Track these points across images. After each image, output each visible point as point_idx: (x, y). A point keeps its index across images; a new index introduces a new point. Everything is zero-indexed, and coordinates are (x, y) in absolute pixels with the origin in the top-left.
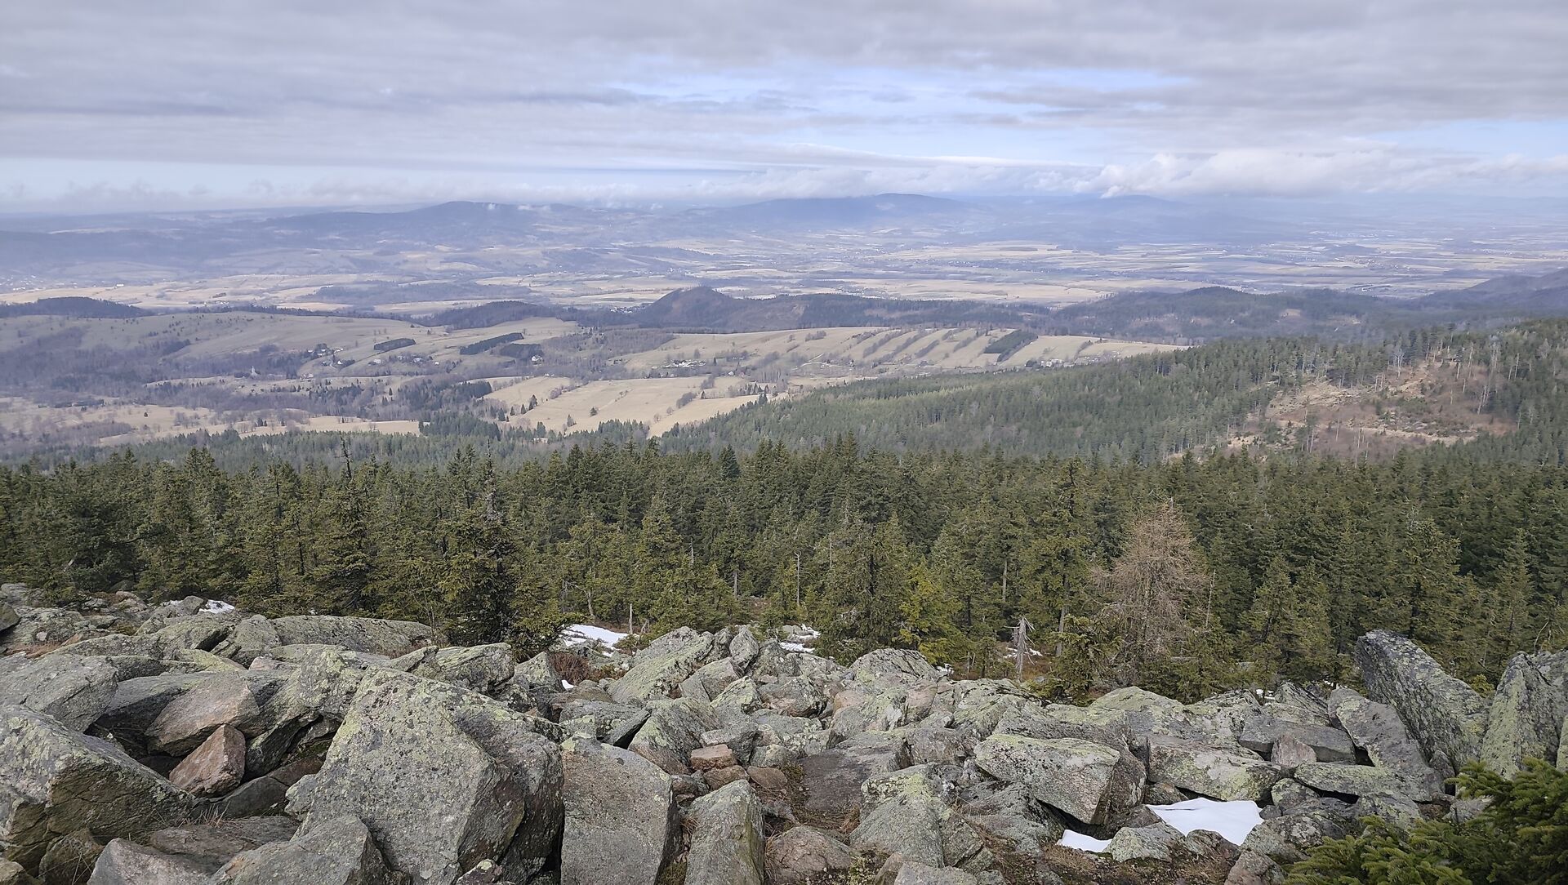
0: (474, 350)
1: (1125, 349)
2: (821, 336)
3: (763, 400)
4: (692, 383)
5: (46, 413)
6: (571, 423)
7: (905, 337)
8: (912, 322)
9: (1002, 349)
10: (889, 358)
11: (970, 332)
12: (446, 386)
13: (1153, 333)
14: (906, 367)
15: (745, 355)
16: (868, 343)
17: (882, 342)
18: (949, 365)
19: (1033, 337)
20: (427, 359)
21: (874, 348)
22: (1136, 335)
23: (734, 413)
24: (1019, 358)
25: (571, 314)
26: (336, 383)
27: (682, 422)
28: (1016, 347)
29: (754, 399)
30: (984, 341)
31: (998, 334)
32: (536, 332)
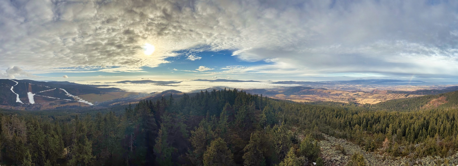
0: (354, 95)
1: (418, 96)
2: (388, 95)
3: (382, 101)
4: (375, 99)
5: (320, 98)
6: (363, 103)
7: (396, 95)
8: (398, 93)
9: (406, 96)
10: (395, 97)
11: (403, 94)
12: (351, 98)
13: (420, 94)
14: (397, 98)
15: (380, 97)
16: (393, 95)
17: (394, 95)
18: (401, 98)
19: (409, 95)
20: (350, 96)
21: (394, 96)
22: (418, 94)
23: (379, 103)
24: (408, 97)
25: (363, 92)
26: (342, 97)
27: (374, 104)
28: (407, 96)
29: (381, 101)
30: (404, 95)
31: (406, 94)
32: (360, 93)
